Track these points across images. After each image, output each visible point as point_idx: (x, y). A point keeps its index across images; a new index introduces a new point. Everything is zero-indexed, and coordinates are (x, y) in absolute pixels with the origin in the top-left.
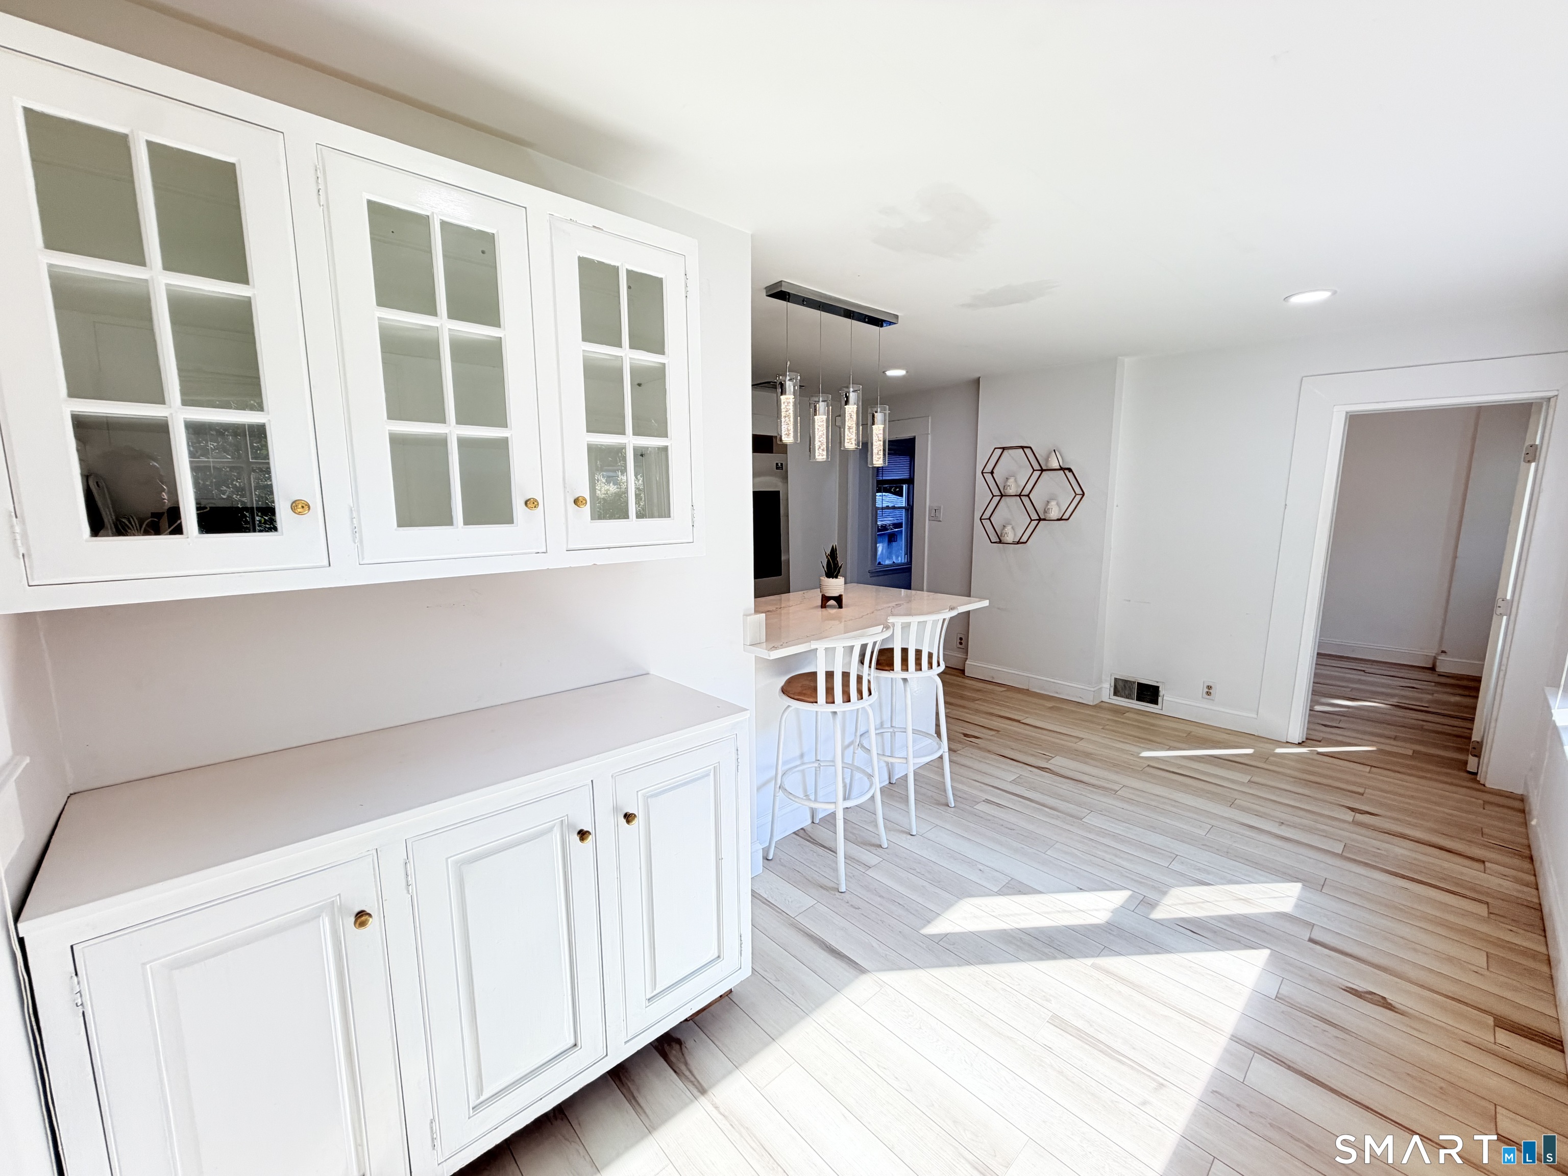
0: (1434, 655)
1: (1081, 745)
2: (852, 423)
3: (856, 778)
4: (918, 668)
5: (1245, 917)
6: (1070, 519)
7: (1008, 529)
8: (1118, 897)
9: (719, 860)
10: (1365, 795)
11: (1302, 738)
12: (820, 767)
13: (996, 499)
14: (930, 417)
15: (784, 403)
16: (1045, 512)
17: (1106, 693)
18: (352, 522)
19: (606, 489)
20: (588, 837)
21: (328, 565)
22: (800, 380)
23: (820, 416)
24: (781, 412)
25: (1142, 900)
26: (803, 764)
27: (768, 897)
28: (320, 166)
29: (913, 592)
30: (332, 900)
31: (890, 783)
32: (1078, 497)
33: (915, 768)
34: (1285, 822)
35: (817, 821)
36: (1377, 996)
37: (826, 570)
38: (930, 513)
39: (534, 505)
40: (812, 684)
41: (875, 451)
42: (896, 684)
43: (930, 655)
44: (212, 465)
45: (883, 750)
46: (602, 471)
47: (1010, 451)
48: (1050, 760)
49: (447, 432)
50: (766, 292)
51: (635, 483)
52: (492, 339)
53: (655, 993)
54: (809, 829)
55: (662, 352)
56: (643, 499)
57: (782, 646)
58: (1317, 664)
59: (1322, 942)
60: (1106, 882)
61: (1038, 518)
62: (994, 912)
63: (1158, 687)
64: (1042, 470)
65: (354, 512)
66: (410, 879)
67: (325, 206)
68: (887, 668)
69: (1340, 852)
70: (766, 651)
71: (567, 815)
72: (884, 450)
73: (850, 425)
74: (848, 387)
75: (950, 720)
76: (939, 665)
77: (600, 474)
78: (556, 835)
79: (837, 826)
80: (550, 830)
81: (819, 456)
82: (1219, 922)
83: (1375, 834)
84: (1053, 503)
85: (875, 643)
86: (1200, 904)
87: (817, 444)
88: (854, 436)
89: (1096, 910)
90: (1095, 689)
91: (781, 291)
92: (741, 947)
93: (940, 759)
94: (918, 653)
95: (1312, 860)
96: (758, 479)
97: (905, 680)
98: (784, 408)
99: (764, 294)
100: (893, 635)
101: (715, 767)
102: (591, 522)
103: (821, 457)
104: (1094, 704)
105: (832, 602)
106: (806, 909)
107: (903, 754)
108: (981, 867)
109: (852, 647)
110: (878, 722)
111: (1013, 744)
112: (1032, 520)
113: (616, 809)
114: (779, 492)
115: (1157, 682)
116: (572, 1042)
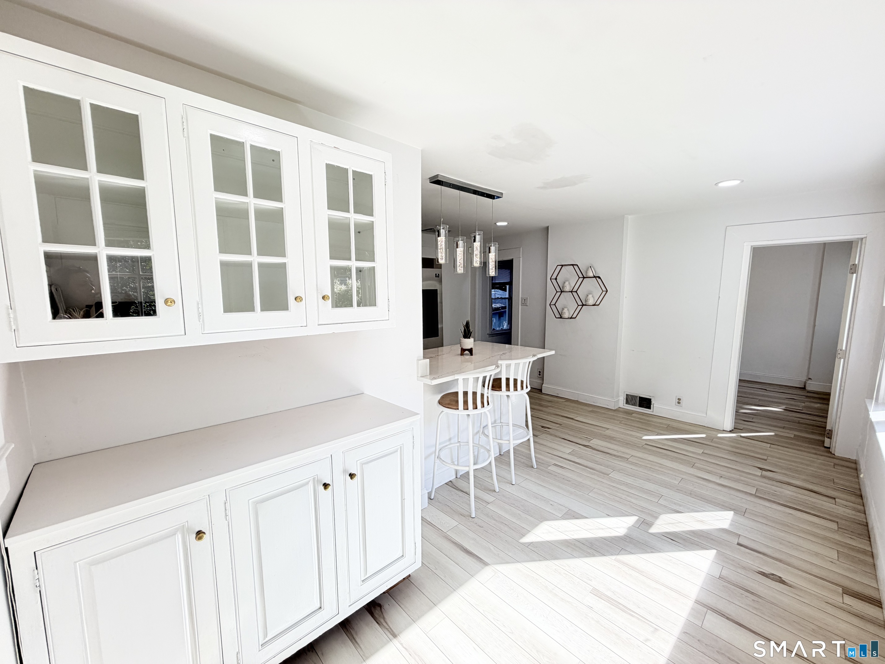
0: (805, 380)
1: (608, 432)
2: (477, 252)
3: (481, 452)
4: (515, 389)
5: (701, 531)
6: (600, 305)
7: (566, 310)
8: (631, 520)
9: (403, 499)
10: (767, 460)
11: (732, 428)
12: (460, 446)
13: (559, 294)
14: (521, 248)
15: (440, 241)
16: (586, 301)
17: (622, 403)
18: (198, 310)
19: (340, 288)
20: (328, 487)
21: (185, 334)
22: (448, 228)
23: (460, 249)
24: (438, 246)
25: (643, 522)
26: (451, 444)
27: (431, 521)
28: (185, 116)
29: (513, 346)
30: (183, 524)
31: (500, 454)
32: (604, 293)
33: (514, 446)
34: (723, 476)
35: (459, 477)
36: (777, 576)
37: (463, 334)
38: (522, 302)
39: (300, 300)
40: (456, 399)
41: (490, 267)
42: (503, 398)
43: (522, 382)
44: (119, 276)
45: (496, 436)
46: (338, 277)
47: (566, 267)
48: (590, 441)
49: (252, 259)
50: (430, 180)
51: (356, 285)
52: (279, 209)
53: (366, 577)
54: (454, 482)
55: (372, 215)
56: (361, 294)
57: (439, 378)
58: (739, 386)
59: (745, 545)
60: (623, 511)
61: (582, 304)
62: (559, 528)
63: (651, 399)
64: (584, 278)
65: (199, 305)
66: (227, 512)
67: (187, 137)
68: (497, 389)
69: (754, 493)
70: (430, 380)
71: (317, 475)
72: (496, 266)
73: (476, 253)
74: (475, 232)
75: (534, 418)
76: (527, 387)
77: (336, 279)
78: (311, 485)
79: (470, 479)
80: (307, 483)
81: (459, 270)
82: (687, 534)
83: (775, 483)
84: (590, 296)
85: (491, 376)
86: (677, 524)
87: (458, 264)
88: (478, 259)
89: (617, 528)
90: (615, 400)
91: (438, 180)
92: (415, 550)
93: (528, 441)
94: (515, 381)
95: (739, 498)
96: (424, 283)
97: (508, 396)
98: (439, 244)
99: (428, 181)
100: (501, 371)
101: (400, 446)
102: (331, 309)
103: (460, 271)
104: (615, 409)
105: (467, 352)
106: (452, 527)
107: (507, 438)
108: (552, 503)
109: (478, 378)
110: (493, 420)
111: (570, 433)
112: (578, 305)
113: (345, 471)
114: (437, 290)
115: (650, 396)
116: (319, 606)
